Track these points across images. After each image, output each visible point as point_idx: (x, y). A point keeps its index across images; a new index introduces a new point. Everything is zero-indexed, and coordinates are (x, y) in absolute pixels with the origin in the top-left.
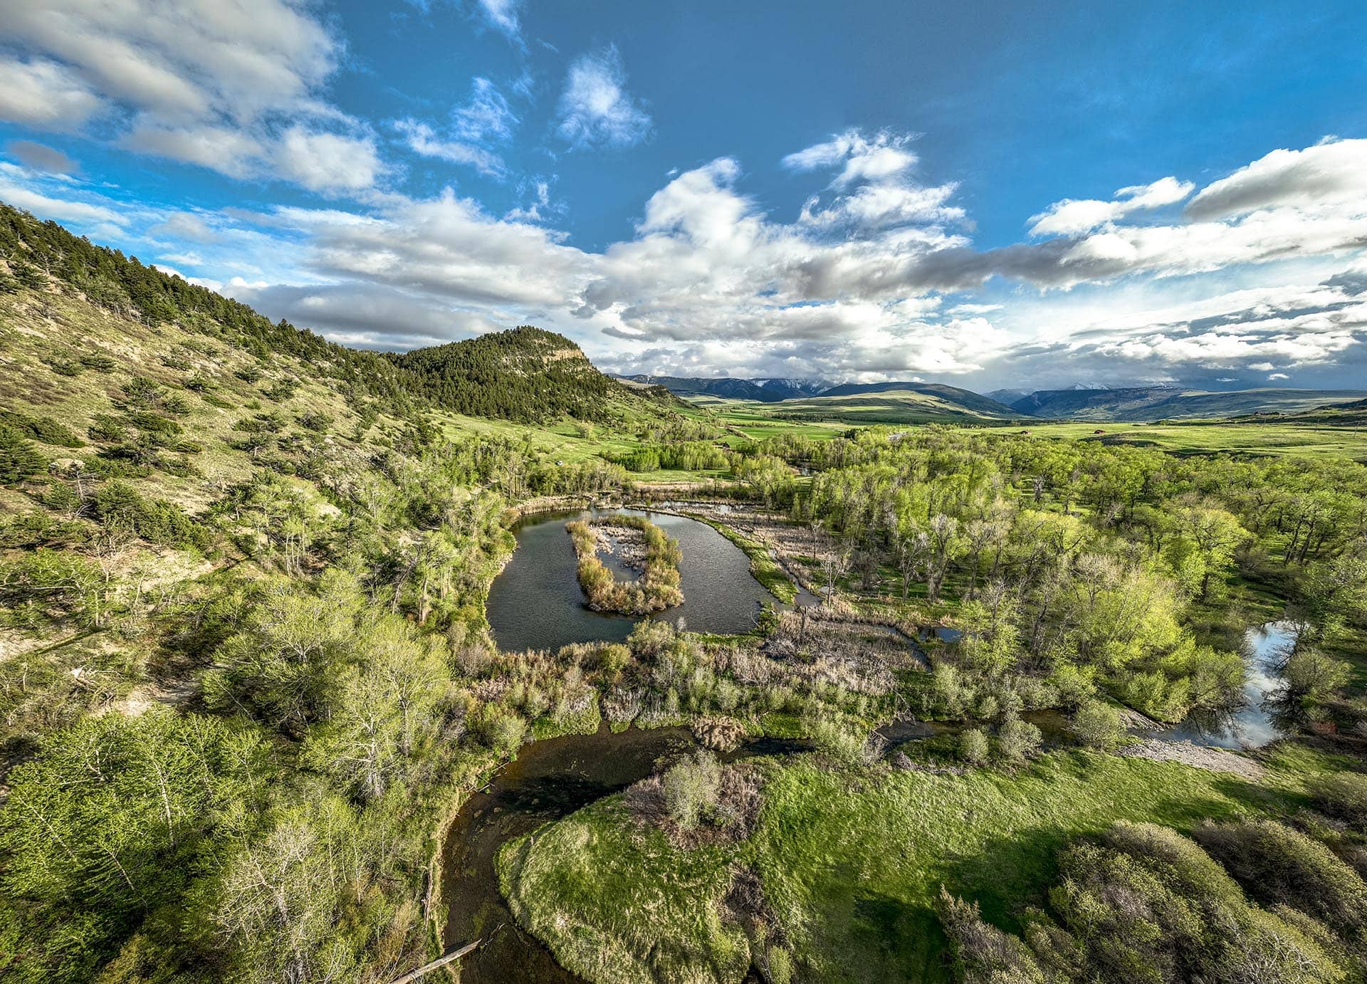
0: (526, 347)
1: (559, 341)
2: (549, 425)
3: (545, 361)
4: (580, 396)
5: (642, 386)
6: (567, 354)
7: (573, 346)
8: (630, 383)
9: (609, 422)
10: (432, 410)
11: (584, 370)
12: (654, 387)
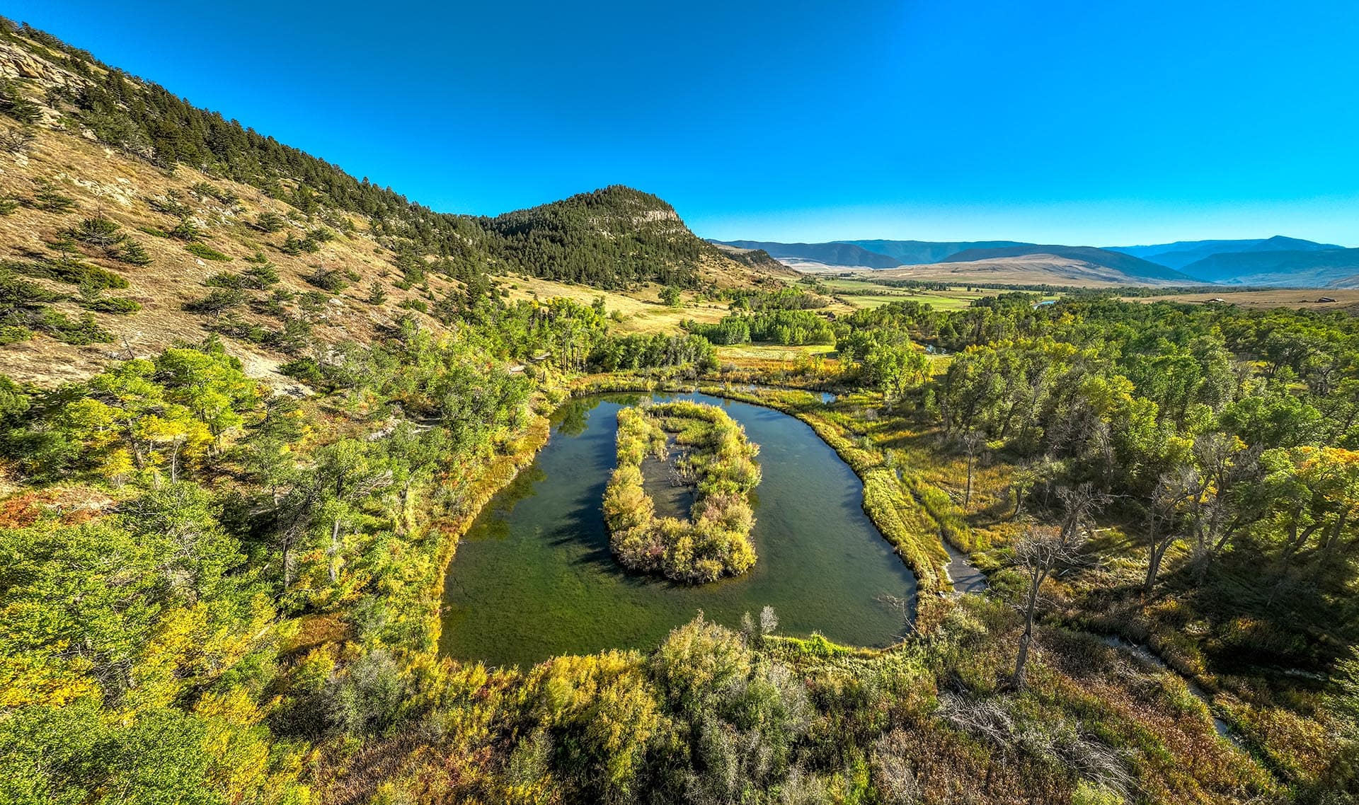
0: (615, 208)
1: (651, 202)
2: (633, 291)
3: (635, 221)
4: (670, 260)
5: (741, 251)
6: (659, 215)
7: (666, 207)
8: (728, 248)
9: (699, 289)
10: (509, 273)
11: (677, 232)
12: (754, 252)
